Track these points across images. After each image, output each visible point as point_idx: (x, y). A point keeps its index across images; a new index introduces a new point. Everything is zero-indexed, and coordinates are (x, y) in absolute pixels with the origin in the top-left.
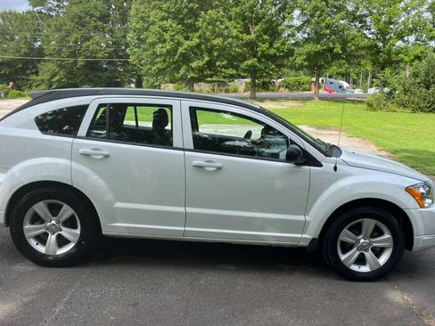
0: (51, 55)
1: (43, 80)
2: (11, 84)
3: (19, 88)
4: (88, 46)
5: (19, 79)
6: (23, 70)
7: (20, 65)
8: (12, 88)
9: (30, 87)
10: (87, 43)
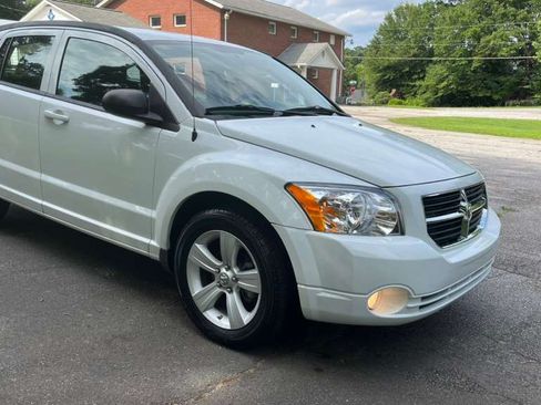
0: (441, 55)
1: (427, 87)
2: (394, 91)
3: (401, 96)
4: (489, 42)
5: (403, 86)
6: (410, 75)
7: (407, 69)
8: (394, 96)
9: (415, 95)
10: (488, 38)
